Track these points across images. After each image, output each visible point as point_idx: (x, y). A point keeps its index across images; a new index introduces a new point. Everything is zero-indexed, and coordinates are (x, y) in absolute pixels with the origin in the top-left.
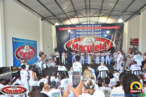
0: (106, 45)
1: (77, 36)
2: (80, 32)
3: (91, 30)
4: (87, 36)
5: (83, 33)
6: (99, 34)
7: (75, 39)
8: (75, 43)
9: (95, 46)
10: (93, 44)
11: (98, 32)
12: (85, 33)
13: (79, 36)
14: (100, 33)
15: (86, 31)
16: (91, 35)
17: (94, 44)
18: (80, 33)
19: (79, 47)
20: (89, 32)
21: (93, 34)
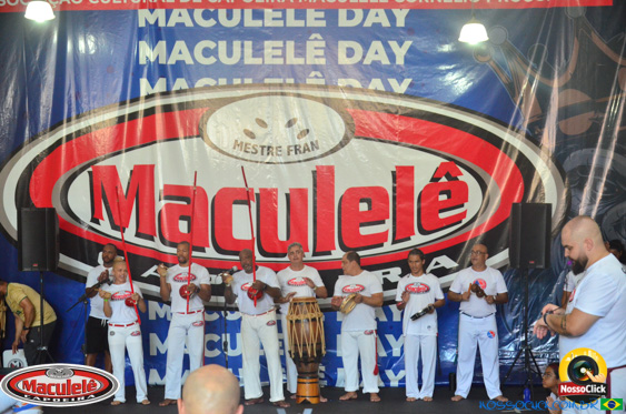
0: (464, 186)
1: (144, 87)
2: (180, 45)
4: (259, 83)
5: (215, 52)
7: (121, 119)
8: (125, 164)
9: (339, 192)
10: (323, 179)
12: (230, 54)
13: (160, 85)
15: (241, 32)
16: (297, 75)
17: (331, 169)
18: (181, 51)
19: (161, 205)
20: (280, 44)
21: (322, 61)
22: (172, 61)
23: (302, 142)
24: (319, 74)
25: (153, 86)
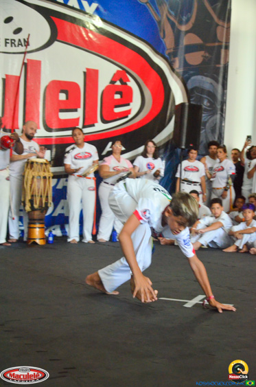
23: (16, 37)
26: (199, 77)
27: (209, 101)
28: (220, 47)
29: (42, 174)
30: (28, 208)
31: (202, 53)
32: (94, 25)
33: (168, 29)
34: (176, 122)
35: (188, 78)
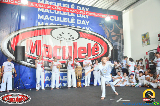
2: (47, 16)
3: (70, 14)
4: (62, 25)
5: (54, 18)
6: (85, 24)
11: (83, 21)
12: (57, 19)
14: (88, 23)
15: (59, 15)
16: (70, 25)
20: (66, 18)
21: (74, 23)
22: (45, 19)
23: (71, 37)
24: (74, 25)
25: (41, 24)
26: (116, 43)
27: (119, 48)
28: (121, 35)
29: (79, 70)
30: (77, 78)
31: (116, 37)
32: (89, 33)
33: (107, 32)
34: (111, 54)
35: (113, 43)
